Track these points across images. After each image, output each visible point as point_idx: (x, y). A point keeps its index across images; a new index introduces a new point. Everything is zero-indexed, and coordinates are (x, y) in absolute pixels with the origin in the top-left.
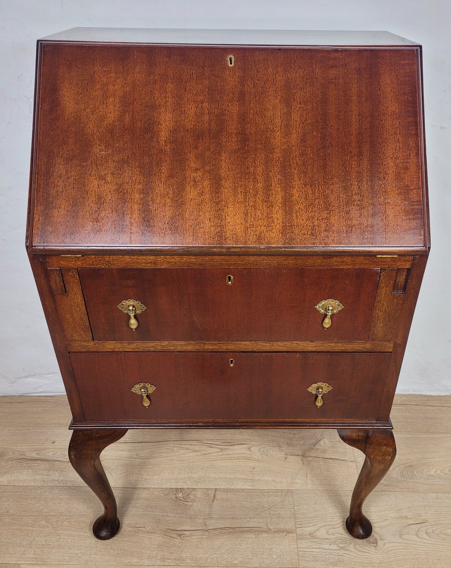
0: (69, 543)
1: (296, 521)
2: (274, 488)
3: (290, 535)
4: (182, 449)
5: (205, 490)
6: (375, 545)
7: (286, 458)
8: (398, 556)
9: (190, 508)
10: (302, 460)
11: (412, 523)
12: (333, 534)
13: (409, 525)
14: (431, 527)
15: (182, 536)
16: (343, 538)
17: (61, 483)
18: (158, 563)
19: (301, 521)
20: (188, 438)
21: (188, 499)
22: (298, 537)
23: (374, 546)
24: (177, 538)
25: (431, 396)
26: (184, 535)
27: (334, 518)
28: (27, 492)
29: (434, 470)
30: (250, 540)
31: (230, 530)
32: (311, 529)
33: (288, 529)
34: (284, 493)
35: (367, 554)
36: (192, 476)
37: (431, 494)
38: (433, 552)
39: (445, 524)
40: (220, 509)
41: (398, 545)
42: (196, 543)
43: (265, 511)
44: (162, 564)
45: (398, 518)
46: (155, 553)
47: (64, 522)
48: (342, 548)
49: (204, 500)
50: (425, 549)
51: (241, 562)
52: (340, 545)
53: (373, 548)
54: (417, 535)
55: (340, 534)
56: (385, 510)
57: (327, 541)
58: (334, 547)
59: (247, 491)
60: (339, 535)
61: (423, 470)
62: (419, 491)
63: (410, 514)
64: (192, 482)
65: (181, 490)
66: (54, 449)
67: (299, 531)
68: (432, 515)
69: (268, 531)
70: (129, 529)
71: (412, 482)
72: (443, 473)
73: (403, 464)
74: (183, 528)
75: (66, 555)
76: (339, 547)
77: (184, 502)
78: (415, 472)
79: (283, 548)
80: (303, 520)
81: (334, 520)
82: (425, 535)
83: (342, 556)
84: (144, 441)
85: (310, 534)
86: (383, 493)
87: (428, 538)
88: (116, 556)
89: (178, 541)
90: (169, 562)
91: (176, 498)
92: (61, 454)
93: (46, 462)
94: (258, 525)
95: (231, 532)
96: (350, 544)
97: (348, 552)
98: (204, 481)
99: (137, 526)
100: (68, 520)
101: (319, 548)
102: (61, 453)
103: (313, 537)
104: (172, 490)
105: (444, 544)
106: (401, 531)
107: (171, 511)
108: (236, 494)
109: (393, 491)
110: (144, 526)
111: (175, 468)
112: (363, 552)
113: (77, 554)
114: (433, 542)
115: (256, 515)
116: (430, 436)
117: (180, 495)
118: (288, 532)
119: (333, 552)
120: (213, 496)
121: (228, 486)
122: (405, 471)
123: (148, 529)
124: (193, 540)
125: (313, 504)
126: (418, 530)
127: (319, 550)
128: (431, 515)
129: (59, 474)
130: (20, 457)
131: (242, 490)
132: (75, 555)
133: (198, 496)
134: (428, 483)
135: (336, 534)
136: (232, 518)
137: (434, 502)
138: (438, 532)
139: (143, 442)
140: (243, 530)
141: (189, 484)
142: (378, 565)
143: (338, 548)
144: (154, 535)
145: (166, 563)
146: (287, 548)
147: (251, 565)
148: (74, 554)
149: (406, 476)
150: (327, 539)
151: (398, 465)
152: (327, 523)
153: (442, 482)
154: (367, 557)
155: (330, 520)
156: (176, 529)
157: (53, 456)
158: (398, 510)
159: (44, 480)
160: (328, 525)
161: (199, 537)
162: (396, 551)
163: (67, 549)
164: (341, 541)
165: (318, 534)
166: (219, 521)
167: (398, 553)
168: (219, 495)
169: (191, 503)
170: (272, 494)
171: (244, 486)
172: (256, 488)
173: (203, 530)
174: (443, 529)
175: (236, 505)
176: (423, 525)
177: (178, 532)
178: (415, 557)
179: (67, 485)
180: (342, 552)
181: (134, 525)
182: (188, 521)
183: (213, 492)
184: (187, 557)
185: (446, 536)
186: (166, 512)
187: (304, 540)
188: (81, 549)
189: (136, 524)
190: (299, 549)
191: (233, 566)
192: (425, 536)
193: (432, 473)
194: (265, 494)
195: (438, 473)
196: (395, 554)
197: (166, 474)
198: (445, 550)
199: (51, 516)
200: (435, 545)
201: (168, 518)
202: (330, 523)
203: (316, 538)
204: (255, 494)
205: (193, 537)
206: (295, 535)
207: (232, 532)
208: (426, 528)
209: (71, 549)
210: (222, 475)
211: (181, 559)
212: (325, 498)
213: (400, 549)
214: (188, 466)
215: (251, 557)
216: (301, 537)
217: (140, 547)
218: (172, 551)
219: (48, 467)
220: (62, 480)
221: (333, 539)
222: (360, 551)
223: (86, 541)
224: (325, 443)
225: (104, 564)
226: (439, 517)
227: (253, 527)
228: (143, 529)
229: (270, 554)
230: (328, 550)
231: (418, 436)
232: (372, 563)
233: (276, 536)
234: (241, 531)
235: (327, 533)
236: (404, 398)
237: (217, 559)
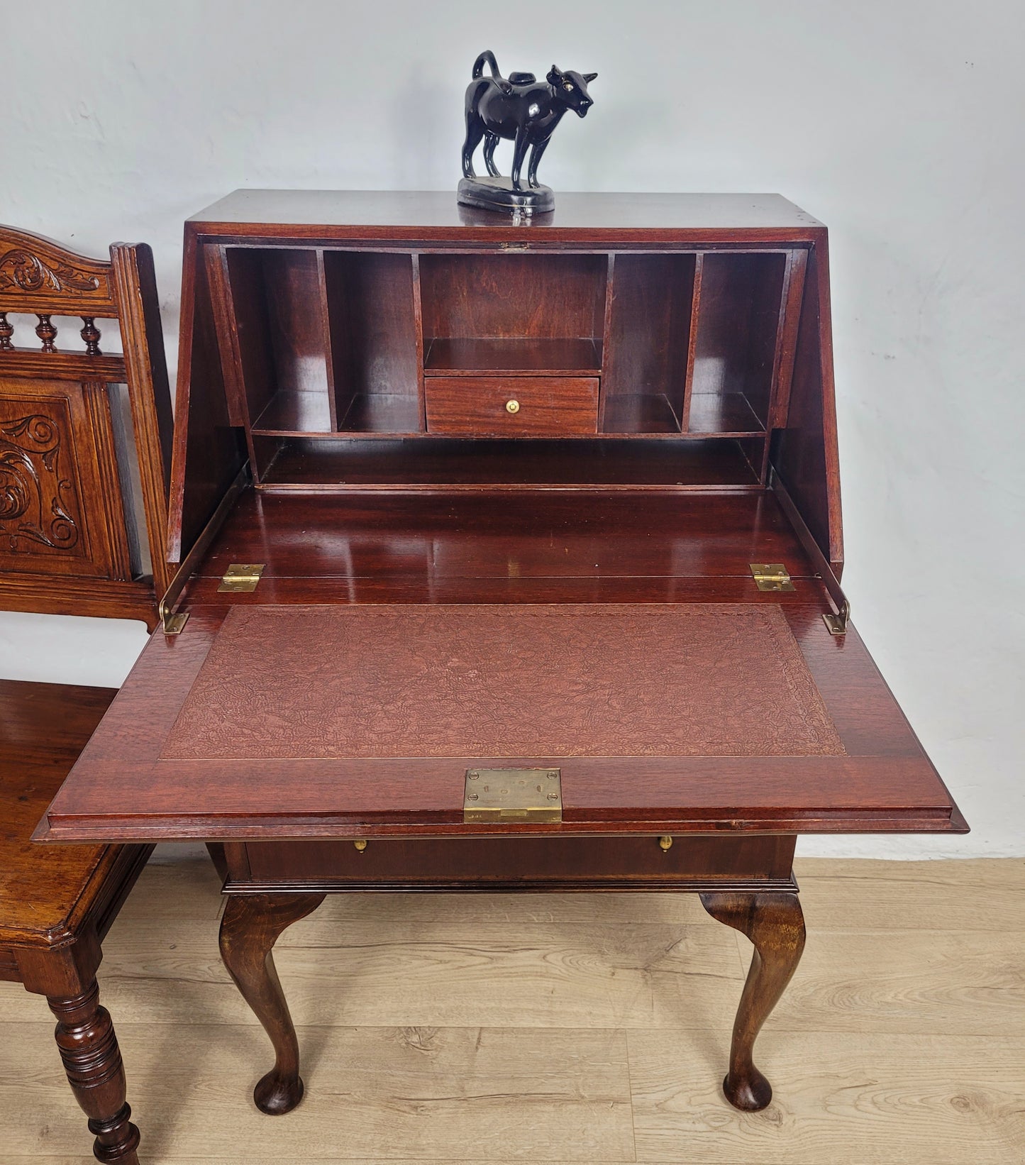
0: (210, 1123)
1: (631, 1082)
2: (590, 1027)
3: (620, 1107)
4: (418, 959)
5: (461, 1030)
6: (777, 1123)
7: (613, 974)
8: (818, 1141)
9: (434, 1061)
10: (644, 977)
11: (848, 1086)
12: (700, 1105)
13: (842, 1089)
14: (882, 1092)
15: (419, 1110)
16: (718, 1112)
17: (191, 1019)
18: (377, 1154)
19: (639, 1084)
20: (428, 939)
21: (429, 1045)
22: (635, 1110)
23: (775, 1125)
24: (409, 1113)
25: (893, 862)
26: (423, 1106)
27: (702, 1077)
28: (128, 1035)
29: (892, 994)
30: (546, 1115)
31: (509, 1099)
32: (660, 1096)
33: (616, 1096)
34: (610, 1036)
35: (762, 1139)
36: (437, 1005)
37: (883, 1035)
38: (884, 1135)
39: (909, 1087)
40: (489, 1063)
41: (821, 1122)
42: (446, 1121)
43: (574, 1065)
44: (383, 1156)
45: (821, 1077)
46: (369, 1137)
47: (198, 1086)
48: (716, 1128)
49: (459, 1047)
50: (870, 1130)
51: (529, 1153)
52: (713, 1124)
53: (775, 1128)
54: (856, 1106)
55: (712, 1104)
56: (798, 1064)
57: (689, 1116)
58: (701, 1126)
59: (540, 1031)
60: (711, 1107)
61: (872, 993)
62: (862, 1030)
63: (845, 1071)
64: (436, 1016)
65: (417, 1030)
66: (173, 960)
67: (636, 1100)
68: (885, 1071)
69: (579, 1100)
70: (320, 1098)
71: (850, 1015)
72: (909, 999)
73: (834, 984)
74: (421, 1096)
75: (205, 1141)
76: (711, 1126)
77: (422, 1051)
78: (857, 998)
79: (607, 1129)
80: (643, 1081)
81: (702, 1081)
82: (871, 1106)
83: (716, 1142)
84: (344, 944)
85: (657, 1105)
86: (796, 1034)
87: (875, 1110)
88: (298, 1143)
89: (411, 1117)
90: (396, 1154)
91: (408, 1043)
92: (189, 967)
93: (160, 983)
94: (560, 1091)
95: (510, 1102)
96: (731, 1121)
97: (726, 1135)
98: (460, 1014)
99: (336, 1092)
100: (207, 1083)
101: (673, 1129)
102: (187, 965)
103: (663, 1110)
104: (400, 1030)
105: (905, 1121)
106: (827, 1099)
107: (398, 1066)
108: (519, 1036)
109: (813, 1031)
110: (349, 1092)
111: (404, 991)
112: (755, 1135)
113: (225, 1140)
114: (887, 1119)
115: (557, 1073)
116: (887, 934)
117: (415, 1038)
118: (617, 1102)
119: (700, 1135)
120: (475, 1040)
121: (504, 1023)
122: (837, 995)
123: (356, 1097)
124: (440, 1116)
125: (663, 1054)
126: (859, 1097)
127: (673, 1132)
128: (882, 1071)
129: (185, 1003)
130: (112, 973)
131: (531, 1030)
132: (222, 1142)
133: (448, 1040)
134: (879, 1017)
135: (706, 1105)
136: (513, 1078)
137: (889, 1050)
138: (896, 1101)
139: (344, 947)
140: (533, 1099)
141: (430, 1019)
142: (781, 1157)
143: (709, 1129)
144: (368, 1107)
145: (389, 1155)
146: (614, 1128)
147: (548, 1157)
148: (221, 1139)
149: (839, 1005)
150: (688, 1113)
151: (824, 985)
152: (690, 1086)
153: (906, 1014)
154: (763, 1144)
155: (695, 1081)
156: (408, 1097)
157: (174, 971)
158: (822, 1063)
159: (159, 1014)
160: (691, 1090)
161: (451, 1110)
162: (815, 1133)
163: (206, 1131)
164: (713, 1116)
165: (672, 1104)
166: (488, 1084)
167: (820, 1137)
168: (487, 1039)
169: (434, 1053)
170: (586, 1036)
171: (533, 1022)
172: (557, 1026)
173: (458, 1099)
174: (903, 1095)
175: (520, 1056)
176: (868, 1089)
177: (412, 1102)
178: (851, 1144)
179: (203, 1022)
180: (715, 1135)
181: (329, 1091)
182: (431, 1083)
183: (477, 1033)
184: (428, 1144)
185: (910, 1109)
186: (389, 1068)
187: (645, 1115)
188: (234, 1132)
189: (334, 1088)
190: (636, 1131)
191: (513, 1159)
192: (871, 1108)
193: (889, 999)
194: (573, 1036)
195: (900, 998)
196: (814, 1138)
197: (387, 1002)
198: (906, 1132)
199: (174, 1075)
200: (888, 1124)
201: (392, 1078)
202: (695, 1086)
203: (669, 1112)
204: (555, 1036)
205: (440, 1111)
206: (629, 1106)
207: (513, 1102)
208: (872, 1094)
209: (214, 1132)
210: (493, 1004)
211: (418, 1147)
212: (685, 1043)
213: (822, 1130)
214: (428, 989)
215: (548, 1144)
216: (640, 1110)
217: (341, 1129)
218: (402, 1135)
219: (165, 991)
220: (192, 1014)
221: (700, 1113)
222: (749, 1134)
223: (241, 1119)
224: (687, 947)
225: (276, 1157)
226: (898, 1075)
227: (551, 1094)
228: (346, 1097)
229: (582, 1139)
230: (689, 1131)
231: (866, 934)
232: (771, 1154)
233: (593, 1108)
234: (528, 1101)
235: (689, 1103)
236: (842, 866)
237: (485, 1147)
